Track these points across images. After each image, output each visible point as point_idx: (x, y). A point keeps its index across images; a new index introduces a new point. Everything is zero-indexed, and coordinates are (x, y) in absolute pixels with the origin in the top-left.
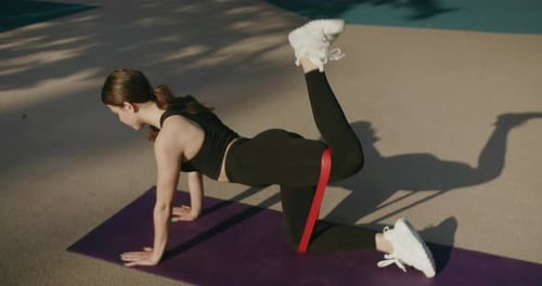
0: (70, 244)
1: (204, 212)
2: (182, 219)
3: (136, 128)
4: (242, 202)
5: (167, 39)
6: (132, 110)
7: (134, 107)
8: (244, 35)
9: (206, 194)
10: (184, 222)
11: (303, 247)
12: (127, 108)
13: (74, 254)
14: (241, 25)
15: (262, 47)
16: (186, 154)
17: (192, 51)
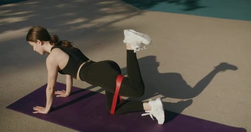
0: (8, 105)
1: (71, 93)
2: (61, 96)
3: (41, 53)
4: (90, 90)
5: (69, 14)
6: (41, 44)
7: (42, 42)
8: (105, 14)
9: (74, 85)
10: (62, 97)
11: (112, 111)
12: (38, 43)
13: (9, 110)
14: (105, 9)
15: (114, 20)
16: (60, 66)
17: (80, 20)
